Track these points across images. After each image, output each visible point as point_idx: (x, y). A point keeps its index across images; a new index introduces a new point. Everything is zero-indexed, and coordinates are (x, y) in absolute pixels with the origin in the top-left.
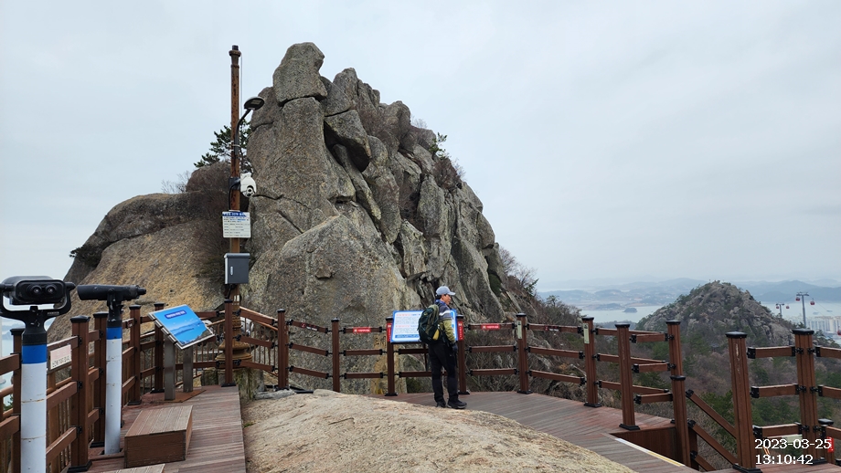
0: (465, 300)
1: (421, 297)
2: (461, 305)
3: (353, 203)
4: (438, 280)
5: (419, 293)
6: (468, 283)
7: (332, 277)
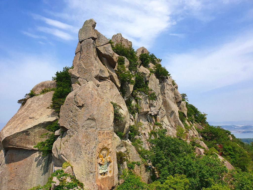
3: (108, 80)
4: (156, 115)
5: (147, 119)
7: (83, 106)
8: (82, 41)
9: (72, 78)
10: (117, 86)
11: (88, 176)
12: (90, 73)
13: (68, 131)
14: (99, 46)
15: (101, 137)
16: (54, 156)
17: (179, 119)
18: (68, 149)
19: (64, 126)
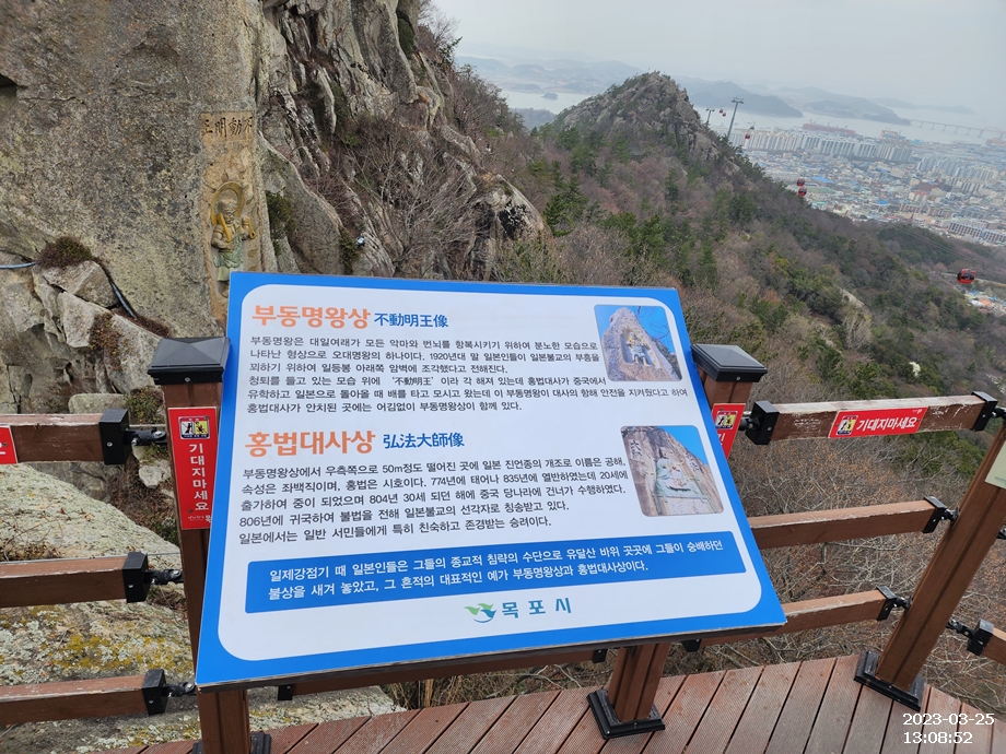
0: (359, 59)
1: (288, 42)
2: (353, 66)
4: (316, 15)
5: (284, 33)
6: (366, 30)
11: (184, 294)
13: (24, 94)
15: (214, 139)
18: (52, 182)
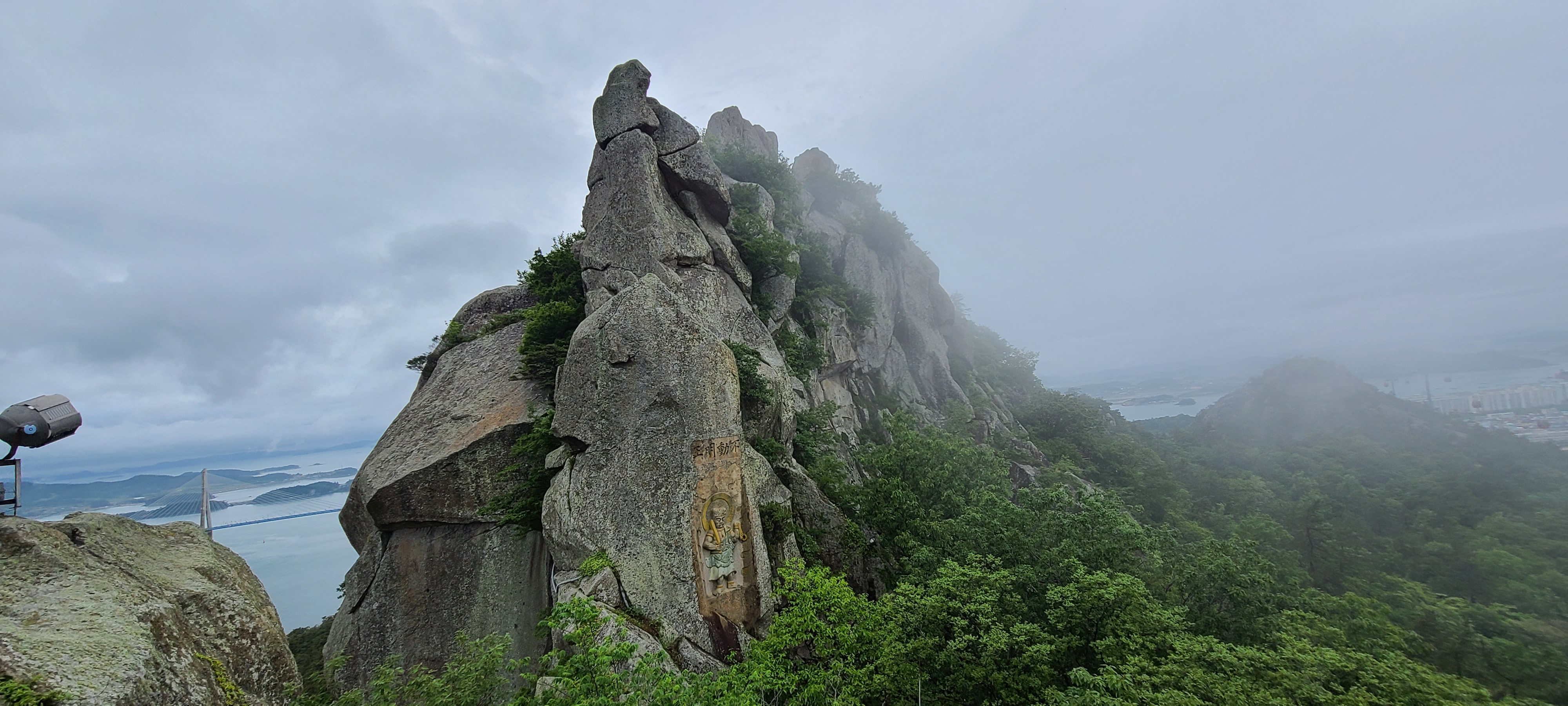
3: (706, 266)
7: (630, 361)
8: (609, 140)
9: (586, 269)
10: (739, 284)
11: (674, 593)
12: (646, 247)
13: (589, 450)
14: (666, 155)
15: (704, 460)
16: (550, 536)
17: (950, 377)
18: (597, 509)
19: (575, 434)
